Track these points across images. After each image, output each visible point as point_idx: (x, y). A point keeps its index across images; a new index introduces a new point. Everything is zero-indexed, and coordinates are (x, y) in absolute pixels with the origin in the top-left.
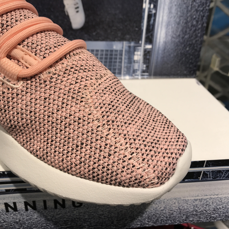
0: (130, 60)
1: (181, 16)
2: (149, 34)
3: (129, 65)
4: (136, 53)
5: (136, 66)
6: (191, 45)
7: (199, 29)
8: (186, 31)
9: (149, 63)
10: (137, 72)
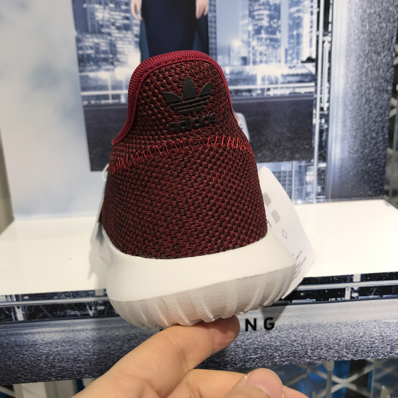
0: (302, 182)
1: (357, 129)
2: (322, 151)
3: (301, 187)
4: (308, 173)
5: (309, 188)
6: (373, 160)
7: (380, 141)
8: (365, 145)
9: (324, 184)
10: (310, 195)
